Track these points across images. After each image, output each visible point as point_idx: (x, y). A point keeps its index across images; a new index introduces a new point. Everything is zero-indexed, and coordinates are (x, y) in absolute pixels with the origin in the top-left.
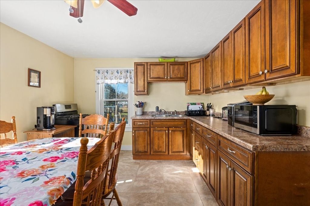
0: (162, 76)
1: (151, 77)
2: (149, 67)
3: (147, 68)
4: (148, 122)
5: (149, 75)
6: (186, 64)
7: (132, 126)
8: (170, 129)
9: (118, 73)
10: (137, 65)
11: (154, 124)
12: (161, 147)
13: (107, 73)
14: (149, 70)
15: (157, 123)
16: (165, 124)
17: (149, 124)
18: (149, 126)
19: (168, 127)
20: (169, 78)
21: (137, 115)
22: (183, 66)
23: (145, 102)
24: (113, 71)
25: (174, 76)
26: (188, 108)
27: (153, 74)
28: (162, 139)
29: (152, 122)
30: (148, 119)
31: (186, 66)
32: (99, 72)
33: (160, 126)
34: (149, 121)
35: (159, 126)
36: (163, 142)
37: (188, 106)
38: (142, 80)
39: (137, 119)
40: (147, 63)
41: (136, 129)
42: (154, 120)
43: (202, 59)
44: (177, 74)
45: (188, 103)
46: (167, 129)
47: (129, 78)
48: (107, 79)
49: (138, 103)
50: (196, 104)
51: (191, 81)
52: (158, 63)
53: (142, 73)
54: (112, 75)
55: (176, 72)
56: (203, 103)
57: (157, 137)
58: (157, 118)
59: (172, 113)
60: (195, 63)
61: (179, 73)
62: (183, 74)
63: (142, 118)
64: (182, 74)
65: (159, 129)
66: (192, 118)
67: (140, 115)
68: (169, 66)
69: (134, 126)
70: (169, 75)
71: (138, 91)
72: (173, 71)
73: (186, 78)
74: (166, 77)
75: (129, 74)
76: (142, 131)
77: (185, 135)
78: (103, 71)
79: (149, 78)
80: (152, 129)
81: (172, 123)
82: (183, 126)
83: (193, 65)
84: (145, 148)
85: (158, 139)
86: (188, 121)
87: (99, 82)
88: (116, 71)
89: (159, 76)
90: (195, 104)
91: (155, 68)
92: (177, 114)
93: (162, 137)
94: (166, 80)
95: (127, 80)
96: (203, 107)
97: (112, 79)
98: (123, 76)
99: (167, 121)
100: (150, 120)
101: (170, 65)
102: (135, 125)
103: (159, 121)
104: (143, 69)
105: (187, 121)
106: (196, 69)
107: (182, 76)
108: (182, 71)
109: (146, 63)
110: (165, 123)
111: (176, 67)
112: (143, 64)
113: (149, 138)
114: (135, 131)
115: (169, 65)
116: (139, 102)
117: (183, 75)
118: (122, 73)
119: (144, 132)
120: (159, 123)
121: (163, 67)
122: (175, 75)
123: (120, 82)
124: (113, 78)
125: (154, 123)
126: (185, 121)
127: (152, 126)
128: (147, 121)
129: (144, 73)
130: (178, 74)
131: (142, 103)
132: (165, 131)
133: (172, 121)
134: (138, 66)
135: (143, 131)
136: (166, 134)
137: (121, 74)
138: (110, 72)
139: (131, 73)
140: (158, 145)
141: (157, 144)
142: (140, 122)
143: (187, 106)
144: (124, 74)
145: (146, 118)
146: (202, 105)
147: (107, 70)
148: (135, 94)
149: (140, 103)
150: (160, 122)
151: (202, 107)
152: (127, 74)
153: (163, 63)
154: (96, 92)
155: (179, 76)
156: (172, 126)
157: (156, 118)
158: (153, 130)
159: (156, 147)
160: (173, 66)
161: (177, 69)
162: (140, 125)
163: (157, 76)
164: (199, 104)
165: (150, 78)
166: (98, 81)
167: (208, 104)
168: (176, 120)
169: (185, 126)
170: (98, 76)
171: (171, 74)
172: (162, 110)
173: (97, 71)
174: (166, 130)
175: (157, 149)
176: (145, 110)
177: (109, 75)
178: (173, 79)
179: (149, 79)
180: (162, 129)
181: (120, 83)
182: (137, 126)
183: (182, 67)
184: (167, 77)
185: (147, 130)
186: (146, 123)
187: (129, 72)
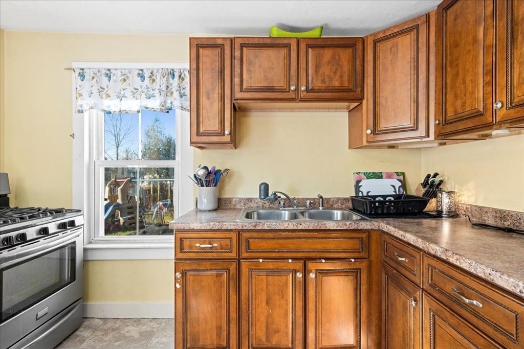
0: (280, 83)
1: (244, 86)
2: (237, 53)
3: (232, 57)
4: (231, 239)
5: (237, 80)
6: (360, 46)
7: (175, 256)
8: (311, 265)
9: (142, 77)
10: (199, 46)
11: (252, 247)
12: (277, 331)
13: (110, 78)
14: (237, 63)
15: (264, 245)
16: (293, 247)
17: (235, 249)
18: (233, 255)
19: (306, 260)
20: (303, 88)
21: (200, 211)
22: (349, 51)
23: (226, 170)
24: (127, 71)
25: (318, 84)
26: (357, 187)
27: (251, 78)
28: (283, 302)
29: (247, 240)
30: (231, 230)
31: (360, 53)
32: (82, 76)
33: (274, 255)
34: (234, 236)
35: (269, 255)
36: (286, 315)
37: (358, 182)
38: (216, 95)
39: (193, 231)
40: (232, 40)
41: (187, 268)
42: (255, 235)
43: (424, 19)
44: (329, 77)
45: (358, 173)
46: (300, 265)
47: (176, 94)
48: (108, 96)
49: (201, 172)
50: (381, 177)
51: (378, 100)
52: (269, 42)
53: (217, 74)
54: (124, 85)
55: (326, 70)
56: (403, 174)
57: (263, 297)
58: (266, 227)
59: (308, 202)
60: (395, 35)
61: (335, 73)
62: (349, 76)
63: (208, 228)
64: (346, 78)
65: (271, 265)
66: (388, 224)
67: (209, 211)
68: (305, 49)
69: (180, 255)
70: (305, 81)
71: (201, 131)
72: (317, 68)
73: (359, 89)
74: (293, 88)
75: (175, 82)
76: (210, 273)
77: (364, 288)
78: (96, 71)
79: (237, 88)
80: (245, 265)
81: (319, 245)
82: (356, 255)
83: (383, 47)
84: (219, 336)
85: (267, 303)
86: (374, 237)
87: (81, 106)
88: (136, 72)
89: (271, 85)
90: (378, 176)
91: (256, 57)
92: (326, 205)
93: (283, 296)
94: (294, 96)
95: (169, 101)
96: (404, 185)
97: (124, 96)
98: (158, 87)
99: (300, 238)
100: (239, 232)
101: (308, 46)
102: (186, 249)
103: (271, 235)
104: (217, 58)
105: (369, 237)
106: (400, 54)
107: (346, 84)
108: (346, 67)
109: (228, 42)
110: (291, 244)
111: (328, 54)
112: (220, 42)
113: (233, 298)
114: (184, 274)
115: (303, 46)
116: (206, 168)
117: (349, 81)
118: (154, 77)
119: (217, 276)
120: (272, 242)
121: (283, 52)
122: (323, 82)
123: (150, 106)
124: (128, 93)
125: (254, 244)
126: (364, 236)
127: (245, 255)
128: (228, 235)
129: (222, 72)
130: (332, 76)
131: (217, 173)
132: (295, 272)
133: (316, 238)
134: (201, 50)
135: (215, 272)
136: (297, 283)
137: (154, 81)
138: (117, 76)
139: (183, 79)
140: (267, 322)
141: (263, 319)
142: (203, 240)
143: (354, 183)
144: (160, 82)
145: (225, 227)
146: (401, 177)
147: (109, 70)
148: (192, 143)
149: (209, 173)
150: (274, 239)
151: (400, 184)
152: (171, 80)
153: (286, 42)
154: (73, 136)
155: (336, 84)
156: (318, 255)
157: (258, 228)
158: (250, 270)
159: (259, 333)
160: (317, 50)
161: (329, 62)
162: (204, 251)
163: (264, 84)
164: (389, 176)
165: (241, 91)
166: (80, 102)
167: (429, 176)
168: (333, 235)
169: (362, 255)
170: (80, 86)
171: (310, 78)
172: (279, 195)
173: (78, 71)
174: (297, 268)
175: (264, 339)
176: (227, 195)
177: (114, 86)
178: (316, 94)
179: (238, 95)
180: (281, 264)
181: (146, 108)
182: (192, 255)
183: (345, 55)
184: (297, 89)
185: (228, 270)
186: (224, 242)
187: (177, 75)
